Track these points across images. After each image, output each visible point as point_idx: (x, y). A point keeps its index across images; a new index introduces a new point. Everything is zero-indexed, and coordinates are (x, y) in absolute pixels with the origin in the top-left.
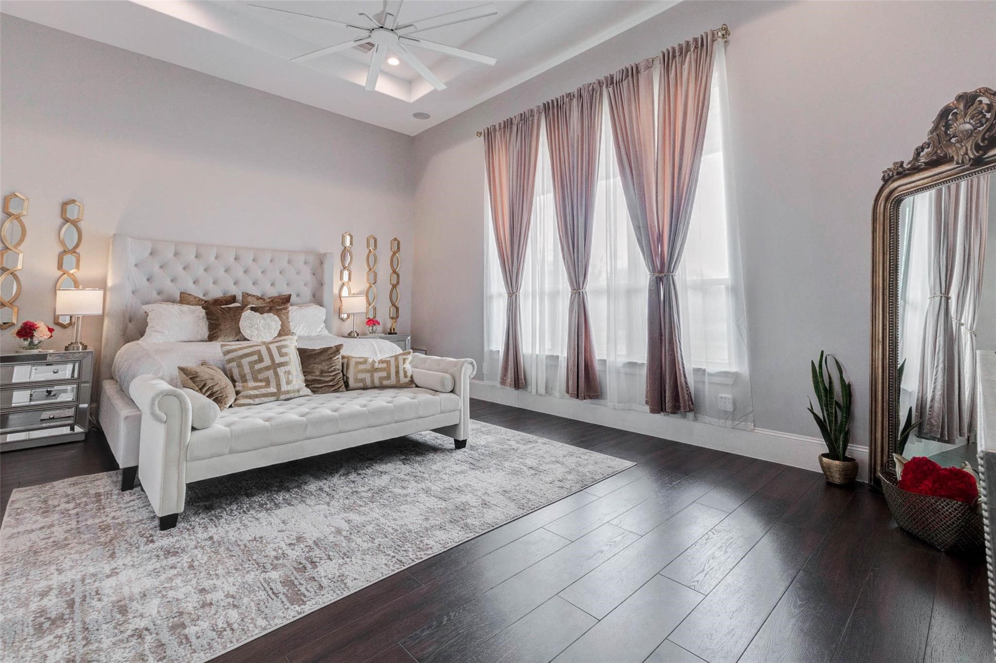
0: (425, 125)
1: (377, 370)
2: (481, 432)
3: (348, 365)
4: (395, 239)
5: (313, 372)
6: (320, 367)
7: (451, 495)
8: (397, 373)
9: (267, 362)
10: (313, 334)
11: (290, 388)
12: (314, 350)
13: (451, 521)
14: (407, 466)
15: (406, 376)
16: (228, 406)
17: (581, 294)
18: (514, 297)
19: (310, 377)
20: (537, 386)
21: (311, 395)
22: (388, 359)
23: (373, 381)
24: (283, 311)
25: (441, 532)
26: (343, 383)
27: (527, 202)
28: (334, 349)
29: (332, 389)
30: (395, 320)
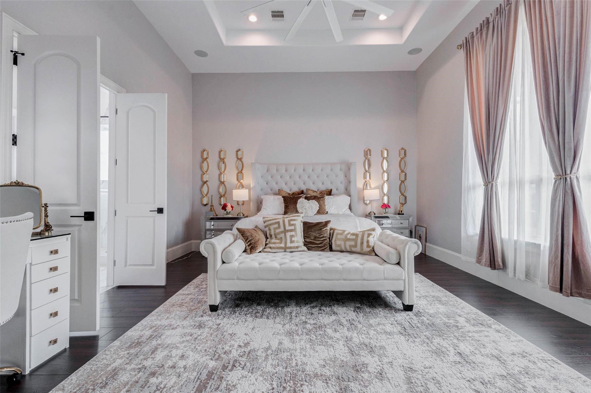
0: (421, 58)
1: (349, 240)
2: (440, 301)
3: (333, 234)
4: (402, 149)
5: (310, 237)
6: (314, 234)
7: (361, 352)
8: (362, 243)
9: (282, 229)
10: (341, 213)
11: (292, 245)
12: (312, 223)
13: (339, 377)
14: (354, 314)
15: (368, 246)
16: (258, 251)
17: (568, 179)
18: (490, 186)
19: (308, 240)
20: (515, 270)
21: (306, 251)
22: (358, 233)
23: (345, 247)
24: (321, 199)
25: (323, 384)
26: (328, 246)
27: (503, 93)
28: (324, 223)
29: (320, 249)
30: (402, 205)
